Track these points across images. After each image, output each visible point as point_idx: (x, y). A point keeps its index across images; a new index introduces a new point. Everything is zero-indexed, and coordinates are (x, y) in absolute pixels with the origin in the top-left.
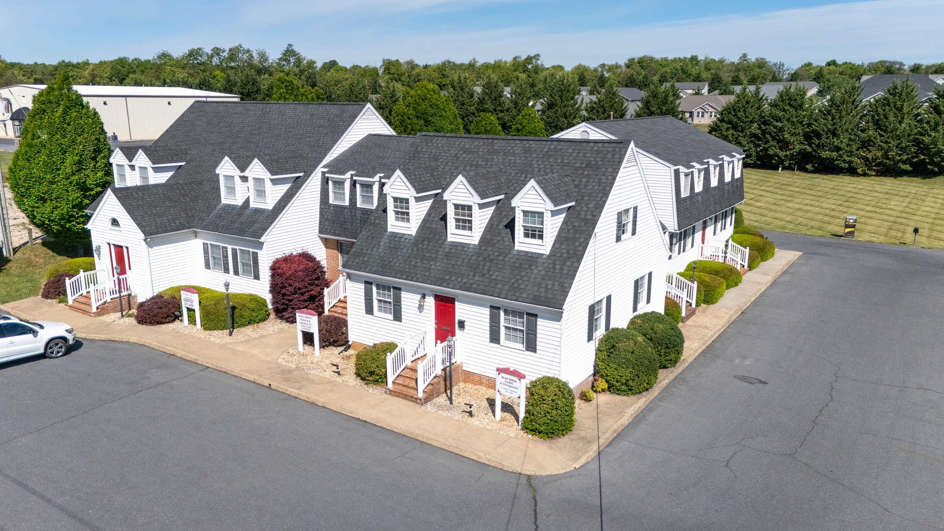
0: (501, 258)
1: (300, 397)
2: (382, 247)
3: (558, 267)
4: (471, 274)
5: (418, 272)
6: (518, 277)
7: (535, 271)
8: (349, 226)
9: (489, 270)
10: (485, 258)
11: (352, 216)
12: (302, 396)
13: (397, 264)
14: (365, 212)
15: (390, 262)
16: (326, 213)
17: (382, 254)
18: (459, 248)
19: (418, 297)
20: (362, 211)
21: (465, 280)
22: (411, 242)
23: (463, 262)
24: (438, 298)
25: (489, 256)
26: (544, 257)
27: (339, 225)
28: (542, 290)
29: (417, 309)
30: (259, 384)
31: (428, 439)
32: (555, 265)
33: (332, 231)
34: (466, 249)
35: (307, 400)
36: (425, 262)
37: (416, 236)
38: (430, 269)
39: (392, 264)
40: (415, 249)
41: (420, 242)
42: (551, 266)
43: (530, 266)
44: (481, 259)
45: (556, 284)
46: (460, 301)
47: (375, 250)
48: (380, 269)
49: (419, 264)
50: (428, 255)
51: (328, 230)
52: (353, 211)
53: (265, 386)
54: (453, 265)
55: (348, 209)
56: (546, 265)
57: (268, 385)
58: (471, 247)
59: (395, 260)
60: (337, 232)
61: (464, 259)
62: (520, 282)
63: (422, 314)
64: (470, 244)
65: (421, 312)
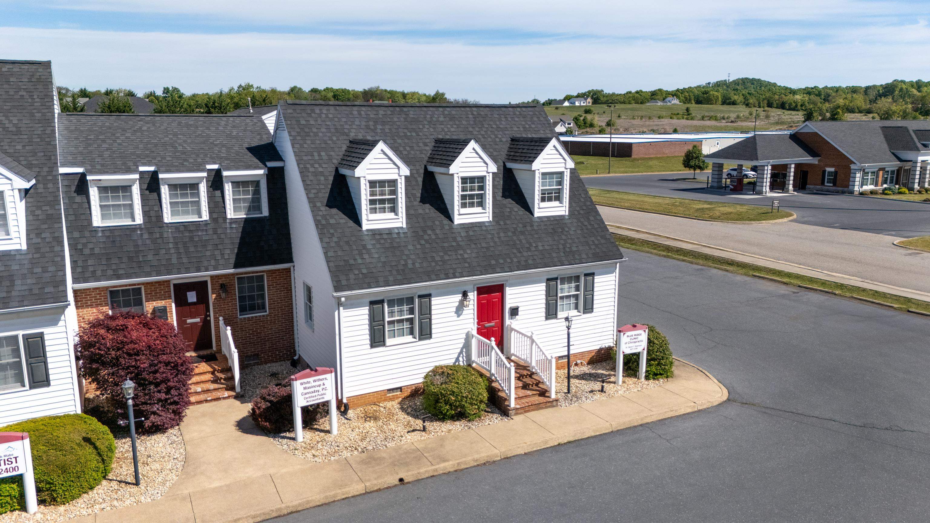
0: (529, 228)
1: (463, 467)
2: (373, 251)
3: (586, 223)
4: (515, 251)
5: (454, 266)
6: (562, 242)
7: (572, 232)
8: (150, 257)
9: (530, 244)
10: (514, 233)
11: (154, 241)
12: (466, 464)
13: (417, 265)
14: (182, 228)
15: (406, 265)
16: (85, 245)
17: (383, 259)
18: (476, 229)
19: (459, 297)
20: (177, 228)
21: (515, 260)
22: (409, 235)
23: (495, 242)
24: (481, 291)
25: (515, 229)
26: (567, 217)
27: (125, 260)
28: (593, 247)
29: (453, 314)
30: (379, 490)
31: (642, 419)
32: (582, 223)
33: (110, 272)
34: (484, 228)
35: (475, 464)
36: (450, 253)
37: (408, 228)
38: (465, 260)
39: (410, 266)
40: (423, 242)
41: (421, 233)
42: (580, 224)
43: (563, 229)
44: (510, 234)
45: (599, 238)
46: (511, 285)
47: (366, 256)
48: (399, 277)
49: (447, 258)
50: (446, 245)
51: (99, 273)
52: (157, 230)
53: (396, 486)
54: (487, 248)
55: (141, 229)
56: (575, 224)
57: (397, 482)
58: (487, 224)
59: (410, 262)
60: (121, 272)
61: (492, 238)
62: (568, 246)
63: (461, 317)
64: (483, 222)
65: (458, 316)
